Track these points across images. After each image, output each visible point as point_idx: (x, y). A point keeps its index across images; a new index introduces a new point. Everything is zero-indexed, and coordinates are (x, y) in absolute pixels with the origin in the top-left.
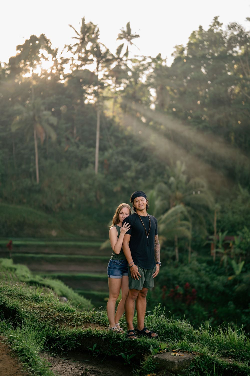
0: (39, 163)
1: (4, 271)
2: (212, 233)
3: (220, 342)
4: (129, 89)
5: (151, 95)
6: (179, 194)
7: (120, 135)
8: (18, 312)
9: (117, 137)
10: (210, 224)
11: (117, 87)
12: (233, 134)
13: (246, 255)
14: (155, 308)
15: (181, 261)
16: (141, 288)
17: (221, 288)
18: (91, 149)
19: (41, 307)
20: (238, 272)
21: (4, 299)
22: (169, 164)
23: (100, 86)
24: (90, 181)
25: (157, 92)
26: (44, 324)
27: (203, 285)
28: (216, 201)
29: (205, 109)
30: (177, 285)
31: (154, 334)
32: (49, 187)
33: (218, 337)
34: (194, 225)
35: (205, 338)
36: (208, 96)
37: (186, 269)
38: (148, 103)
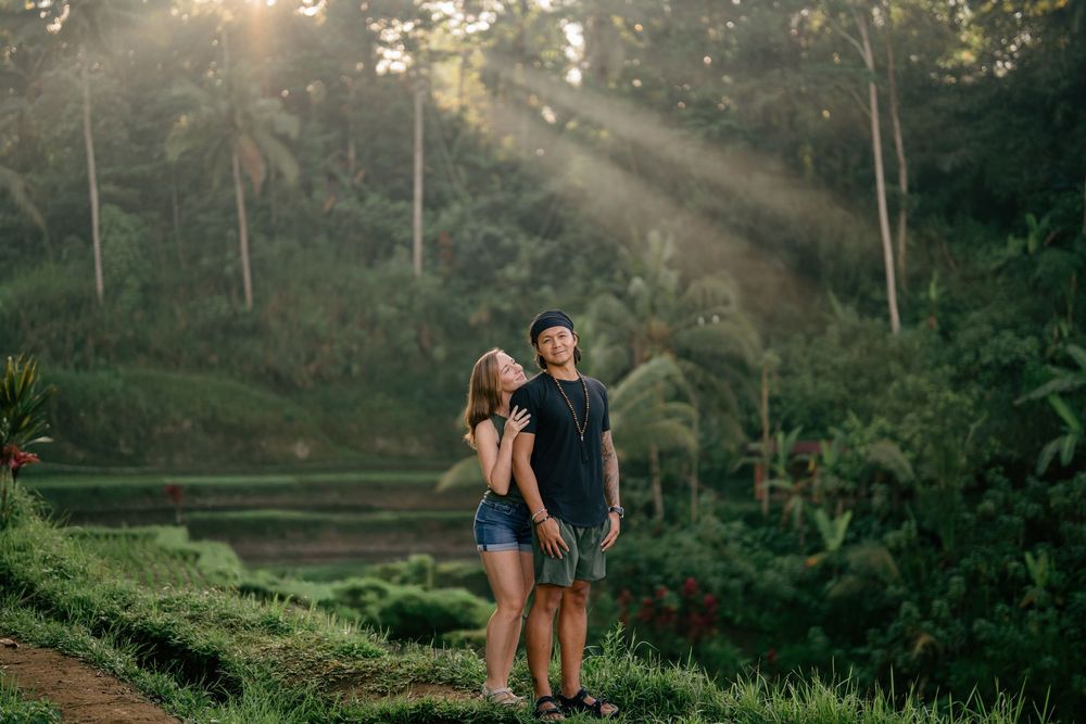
0: (251, 250)
1: (165, 563)
2: (756, 434)
3: (790, 719)
4: (503, 26)
5: (568, 44)
6: (658, 325)
7: (482, 161)
8: (226, 663)
9: (473, 168)
10: (750, 410)
11: (470, 24)
12: (809, 148)
13: (856, 493)
14: (608, 636)
15: (671, 517)
16: (570, 581)
17: (788, 591)
18: (401, 205)
19: (287, 648)
20: (833, 543)
21: (182, 629)
22: (626, 242)
23: (418, 21)
24: (401, 298)
25: (584, 34)
26: (299, 693)
27: (736, 583)
28: (766, 344)
29: (727, 79)
30: (659, 587)
31: (608, 706)
32: (283, 317)
33: (783, 705)
34: (703, 412)
35: (749, 711)
36: (734, 41)
37: (687, 539)
38: (562, 65)
